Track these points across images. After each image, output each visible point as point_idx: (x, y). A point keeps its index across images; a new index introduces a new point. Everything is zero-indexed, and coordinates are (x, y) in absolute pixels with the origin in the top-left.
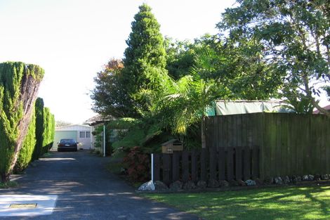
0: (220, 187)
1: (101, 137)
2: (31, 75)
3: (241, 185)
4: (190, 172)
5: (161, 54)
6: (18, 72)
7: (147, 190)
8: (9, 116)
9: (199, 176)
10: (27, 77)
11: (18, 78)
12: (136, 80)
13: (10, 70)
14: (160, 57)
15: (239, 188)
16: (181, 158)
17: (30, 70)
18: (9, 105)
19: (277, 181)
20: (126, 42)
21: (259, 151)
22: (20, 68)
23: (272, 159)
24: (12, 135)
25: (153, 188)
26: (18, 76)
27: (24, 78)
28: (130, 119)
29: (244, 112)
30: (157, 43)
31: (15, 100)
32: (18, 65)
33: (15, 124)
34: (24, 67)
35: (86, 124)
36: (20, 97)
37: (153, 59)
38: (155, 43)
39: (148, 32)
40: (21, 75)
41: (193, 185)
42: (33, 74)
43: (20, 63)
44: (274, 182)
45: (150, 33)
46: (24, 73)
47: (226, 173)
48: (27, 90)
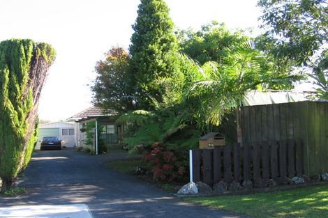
0: (268, 186)
1: (92, 134)
2: (42, 56)
3: (289, 183)
4: (233, 171)
5: (172, 40)
6: (26, 51)
7: (190, 194)
8: (16, 105)
9: (242, 175)
10: (37, 58)
11: (27, 60)
12: (147, 68)
13: (16, 50)
14: (172, 43)
15: (288, 187)
16: (222, 154)
17: (41, 50)
18: (16, 92)
19: (325, 178)
20: (133, 26)
21: (302, 144)
22: (28, 47)
23: (316, 153)
24: (21, 130)
25: (196, 191)
26: (27, 56)
27: (33, 59)
28: (143, 112)
29: (270, 103)
30: (168, 27)
31: (24, 87)
32: (26, 43)
33: (24, 116)
34: (34, 46)
35: (72, 121)
36: (29, 82)
37: (165, 45)
38: (166, 27)
39: (158, 16)
40: (30, 55)
41: (238, 185)
42: (44, 55)
43: (28, 41)
44: (322, 179)
45: (161, 17)
46: (34, 53)
47: (270, 170)
48: (37, 75)
